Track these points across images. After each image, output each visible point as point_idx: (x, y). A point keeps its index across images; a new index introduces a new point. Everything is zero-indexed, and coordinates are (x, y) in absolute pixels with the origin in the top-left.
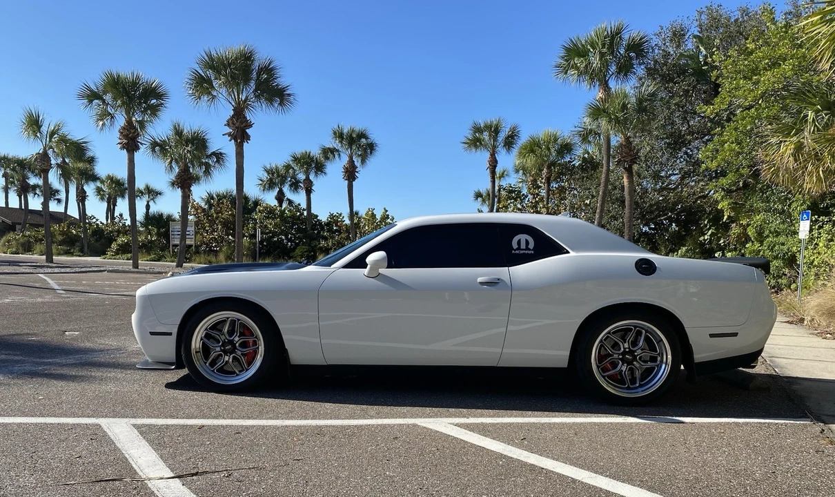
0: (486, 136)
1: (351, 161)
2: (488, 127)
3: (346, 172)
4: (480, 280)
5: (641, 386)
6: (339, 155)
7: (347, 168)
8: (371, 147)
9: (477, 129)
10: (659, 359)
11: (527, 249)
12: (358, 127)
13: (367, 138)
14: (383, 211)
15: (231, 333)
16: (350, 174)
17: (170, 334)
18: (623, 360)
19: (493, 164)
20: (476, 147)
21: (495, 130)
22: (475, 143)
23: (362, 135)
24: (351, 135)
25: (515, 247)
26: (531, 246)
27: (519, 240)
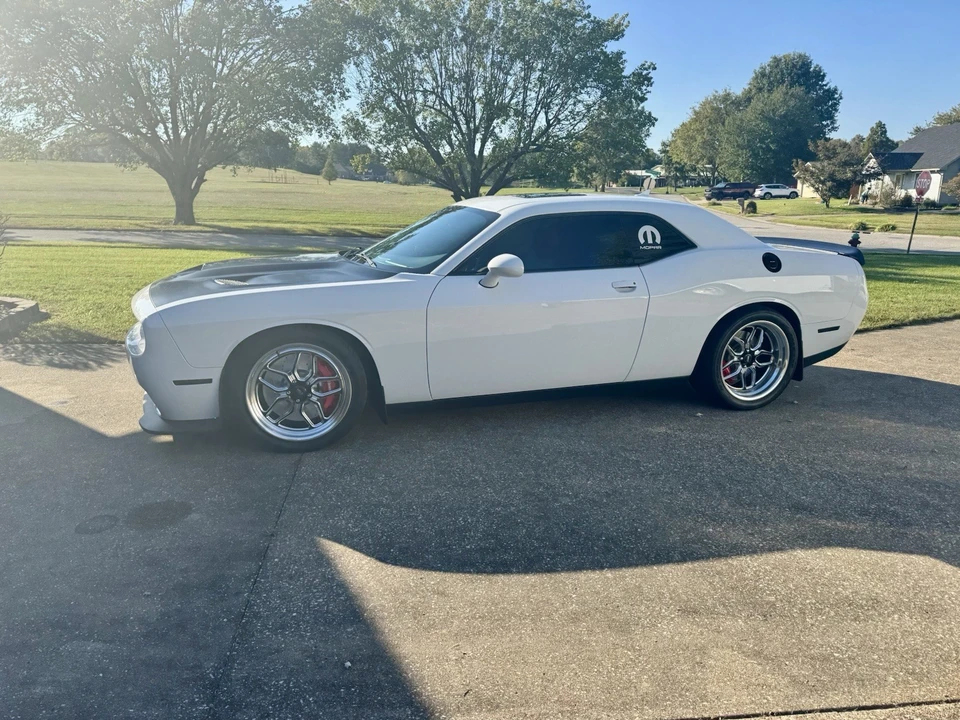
5: (754, 388)
10: (772, 357)
11: (655, 244)
17: (210, 381)
18: (744, 363)
25: (642, 241)
26: (658, 240)
27: (645, 234)
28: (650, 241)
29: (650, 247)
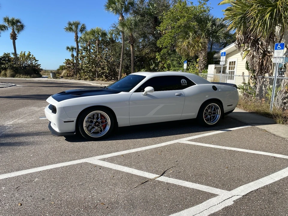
0: (74, 27)
1: (14, 32)
2: (74, 24)
3: (12, 36)
4: (176, 94)
5: (212, 121)
6: (7, 28)
7: (12, 35)
8: (22, 27)
9: (70, 24)
10: (216, 113)
11: (185, 84)
12: (16, 18)
13: (20, 23)
14: (28, 52)
15: (97, 118)
16: (14, 37)
17: (73, 121)
18: (209, 115)
19: (77, 37)
20: (70, 30)
21: (77, 25)
22: (70, 29)
23: (18, 21)
24: (13, 21)
25: (182, 83)
26: (186, 83)
27: (183, 81)
28: (184, 83)
29: (184, 85)
